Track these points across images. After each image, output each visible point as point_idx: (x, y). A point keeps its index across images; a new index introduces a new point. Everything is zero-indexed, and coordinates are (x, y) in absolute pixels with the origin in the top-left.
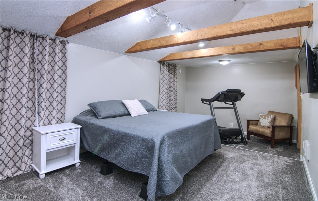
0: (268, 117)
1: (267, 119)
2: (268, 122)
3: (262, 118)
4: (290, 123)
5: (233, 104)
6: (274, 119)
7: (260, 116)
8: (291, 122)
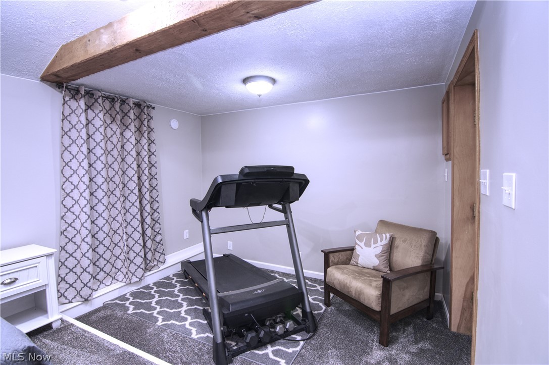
0: (376, 242)
1: (373, 246)
2: (376, 256)
3: (362, 244)
4: (429, 257)
5: (284, 211)
6: (391, 247)
7: (358, 238)
8: (431, 253)
